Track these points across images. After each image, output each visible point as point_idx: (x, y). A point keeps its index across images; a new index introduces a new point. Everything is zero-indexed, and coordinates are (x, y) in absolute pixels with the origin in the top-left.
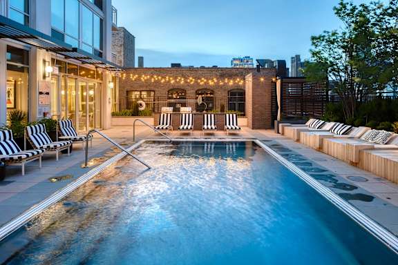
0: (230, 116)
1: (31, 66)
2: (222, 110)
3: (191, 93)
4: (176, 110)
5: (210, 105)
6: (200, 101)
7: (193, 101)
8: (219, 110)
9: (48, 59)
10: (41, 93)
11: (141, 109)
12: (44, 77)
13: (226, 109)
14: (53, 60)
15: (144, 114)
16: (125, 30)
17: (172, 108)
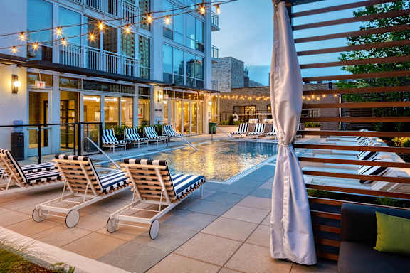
1: (151, 96)
9: (161, 91)
10: (156, 110)
12: (159, 101)
14: (164, 91)
16: (232, 59)
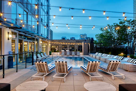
0: (78, 52)
2: (76, 51)
3: (68, 46)
4: (65, 51)
5: (73, 50)
6: (71, 48)
7: (69, 49)
8: (76, 50)
11: (56, 50)
13: (77, 50)
15: (57, 52)
17: (64, 50)
